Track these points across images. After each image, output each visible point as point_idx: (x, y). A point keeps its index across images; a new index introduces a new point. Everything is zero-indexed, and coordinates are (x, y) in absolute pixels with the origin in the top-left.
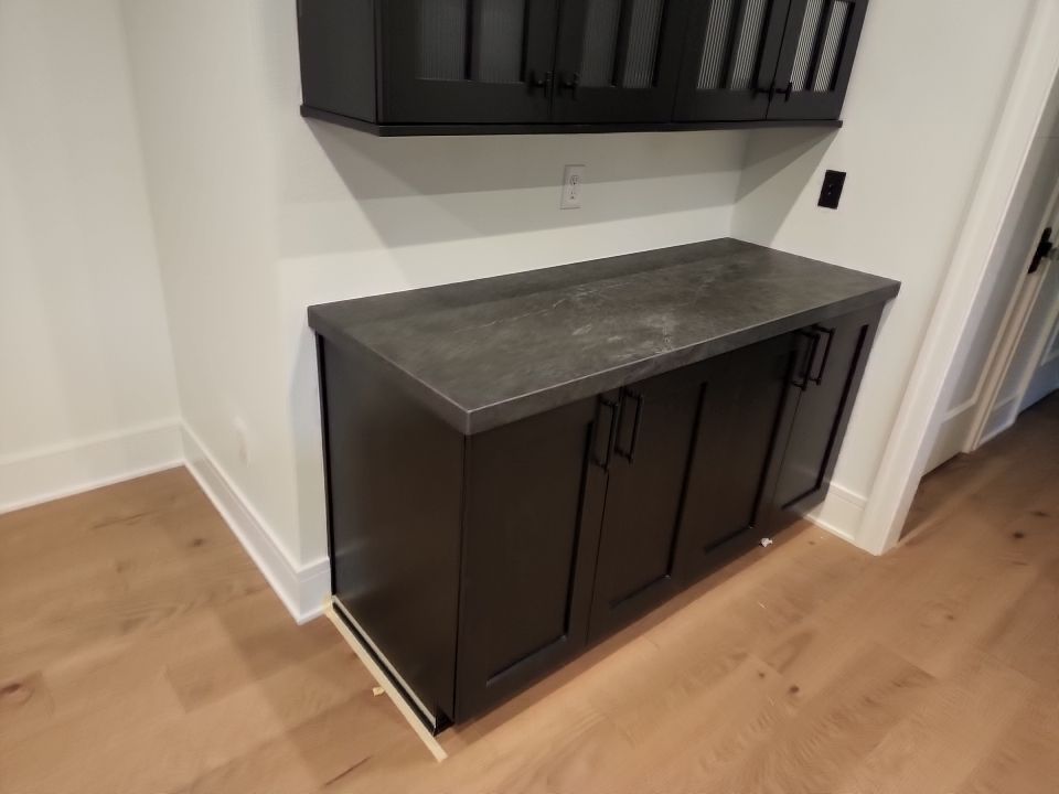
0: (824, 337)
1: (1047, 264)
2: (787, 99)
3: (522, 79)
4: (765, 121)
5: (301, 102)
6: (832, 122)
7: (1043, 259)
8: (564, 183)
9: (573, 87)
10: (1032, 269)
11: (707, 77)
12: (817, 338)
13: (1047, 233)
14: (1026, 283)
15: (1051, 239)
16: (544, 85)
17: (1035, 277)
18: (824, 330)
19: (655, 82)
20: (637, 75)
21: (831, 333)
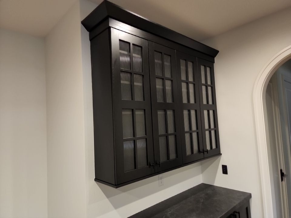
0: (237, 215)
1: (285, 179)
2: (207, 153)
3: (147, 165)
4: (204, 158)
5: (95, 178)
6: (220, 154)
7: (283, 177)
8: (159, 180)
9: (159, 164)
10: (282, 180)
11: (188, 152)
12: (236, 216)
13: (281, 170)
14: (282, 183)
15: (283, 172)
16: (153, 166)
17: (284, 182)
18: (236, 212)
19: (177, 157)
20: (173, 156)
21: (239, 213)
